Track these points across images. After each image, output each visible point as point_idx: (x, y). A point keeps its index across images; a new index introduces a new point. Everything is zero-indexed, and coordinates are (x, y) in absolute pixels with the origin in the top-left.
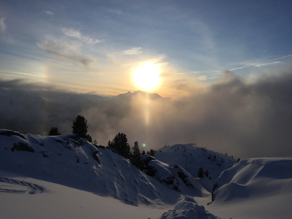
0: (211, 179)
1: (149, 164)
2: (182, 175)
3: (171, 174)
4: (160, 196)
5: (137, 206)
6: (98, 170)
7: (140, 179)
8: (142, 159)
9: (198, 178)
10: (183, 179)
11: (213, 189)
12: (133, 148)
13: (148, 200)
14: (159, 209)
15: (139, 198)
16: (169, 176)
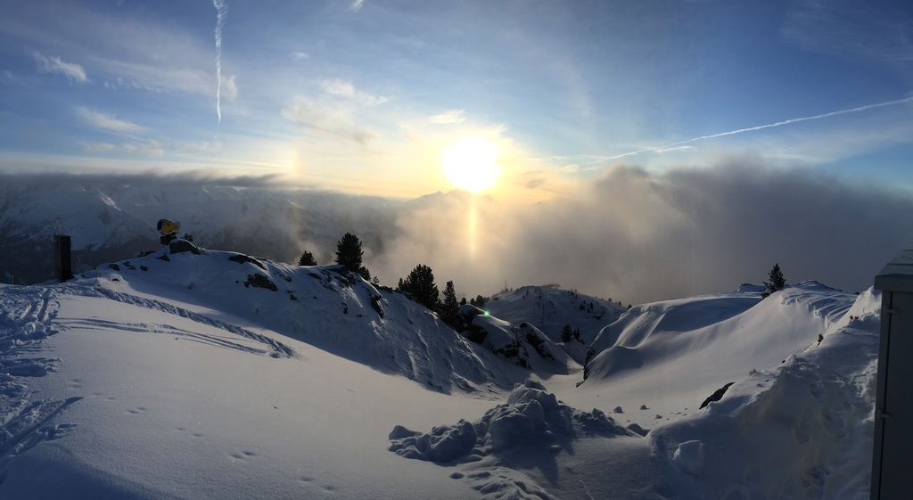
0: (583, 343)
1: (474, 322)
2: (533, 340)
3: (515, 339)
4: (494, 377)
5: (449, 394)
6: (380, 328)
7: (456, 348)
8: (460, 312)
9: (563, 344)
10: (535, 346)
11: (586, 359)
12: (444, 293)
13: (471, 384)
14: (491, 399)
15: (454, 380)
16: (510, 343)
